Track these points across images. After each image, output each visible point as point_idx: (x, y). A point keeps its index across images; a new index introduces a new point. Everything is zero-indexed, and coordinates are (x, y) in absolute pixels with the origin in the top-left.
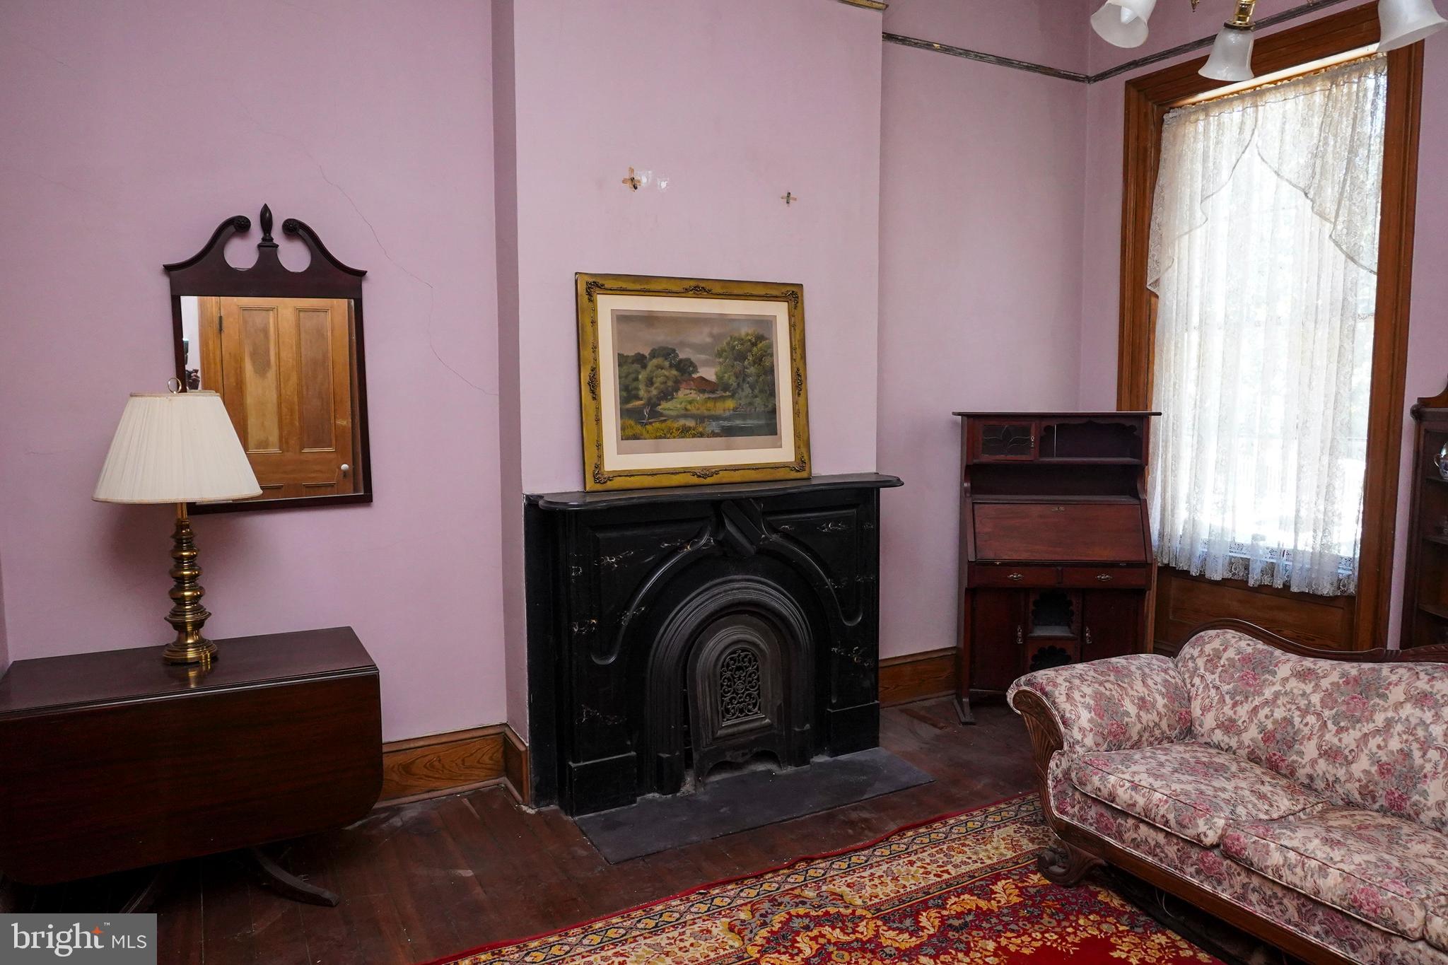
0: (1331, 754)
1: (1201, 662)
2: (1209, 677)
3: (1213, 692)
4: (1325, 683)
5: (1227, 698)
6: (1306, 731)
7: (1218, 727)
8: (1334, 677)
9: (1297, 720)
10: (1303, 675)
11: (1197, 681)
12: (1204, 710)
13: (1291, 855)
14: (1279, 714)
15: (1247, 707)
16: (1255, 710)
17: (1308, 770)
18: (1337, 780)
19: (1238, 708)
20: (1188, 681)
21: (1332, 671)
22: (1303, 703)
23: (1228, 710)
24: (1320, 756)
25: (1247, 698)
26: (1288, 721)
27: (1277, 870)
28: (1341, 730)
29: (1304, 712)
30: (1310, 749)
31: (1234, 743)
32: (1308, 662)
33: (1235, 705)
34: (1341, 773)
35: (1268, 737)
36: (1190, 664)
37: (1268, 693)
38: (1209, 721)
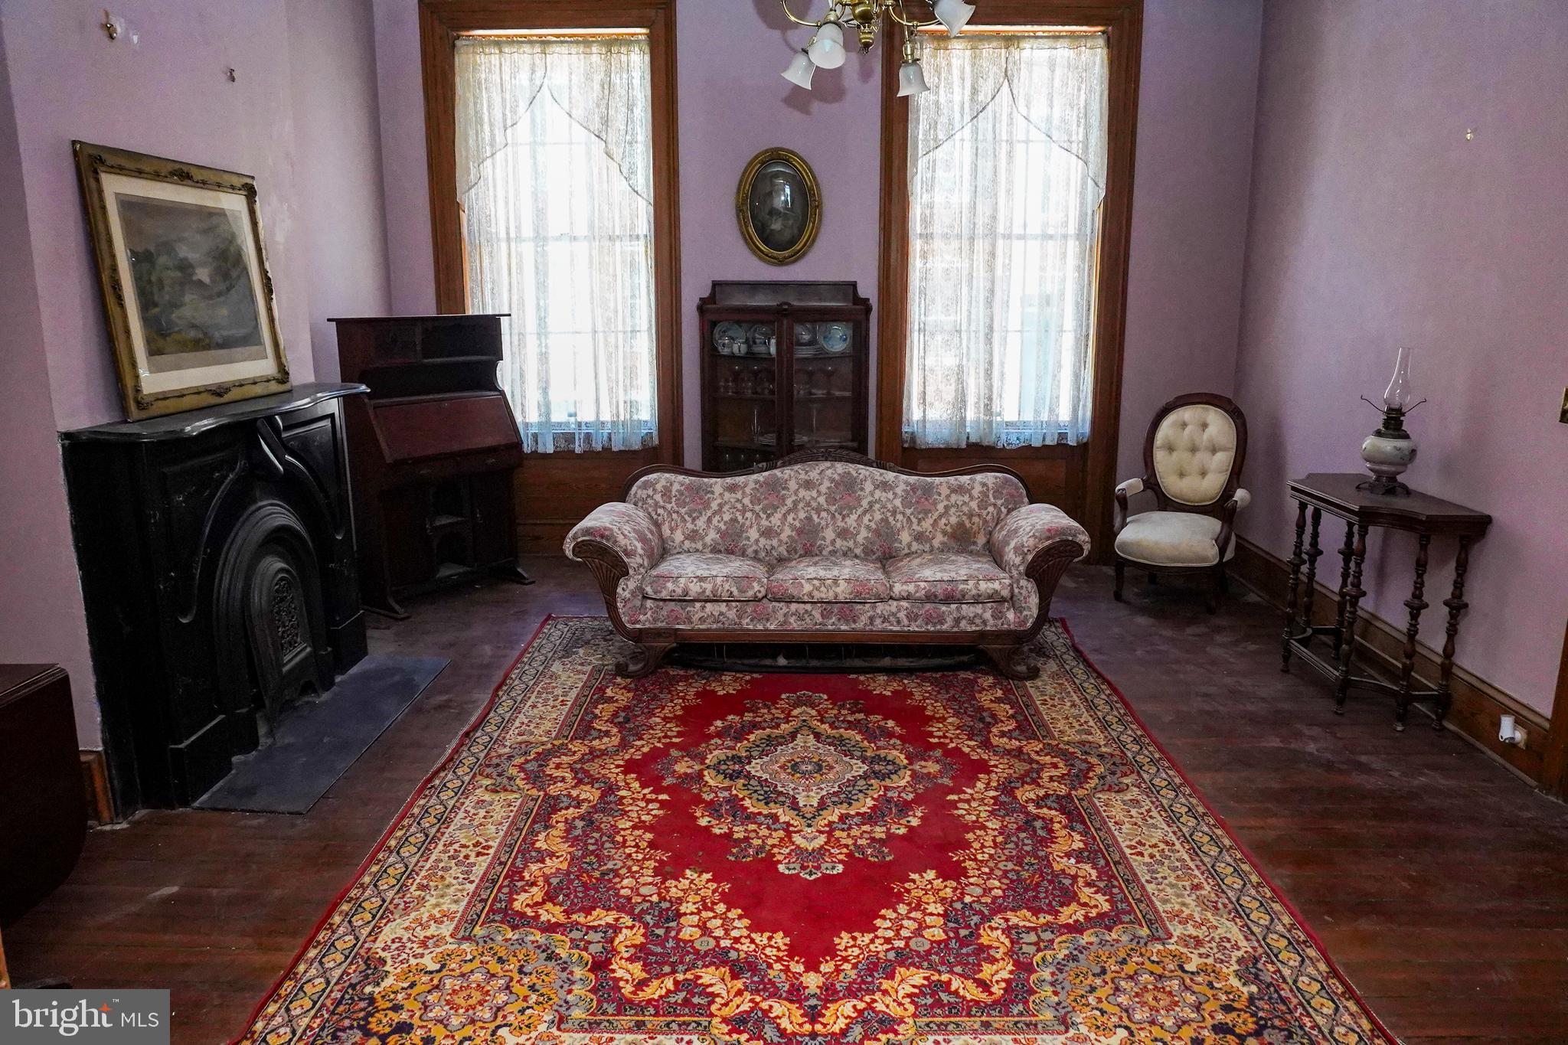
0: (767, 533)
1: (658, 497)
2: (669, 506)
3: (675, 516)
4: (748, 490)
5: (686, 517)
6: (748, 523)
7: (686, 538)
8: (752, 485)
9: (740, 518)
10: (732, 489)
11: (660, 511)
12: (672, 530)
13: (816, 582)
14: (727, 517)
15: (703, 519)
16: (709, 520)
17: (755, 547)
18: (773, 548)
19: (697, 522)
20: (653, 514)
21: (750, 481)
22: (739, 506)
23: (690, 526)
24: (761, 536)
25: (701, 514)
26: (734, 520)
27: (810, 594)
28: (768, 516)
29: (743, 512)
30: (753, 534)
31: (699, 546)
32: (729, 480)
33: (694, 520)
34: (775, 542)
35: (723, 535)
36: (650, 501)
37: (714, 506)
38: (678, 536)
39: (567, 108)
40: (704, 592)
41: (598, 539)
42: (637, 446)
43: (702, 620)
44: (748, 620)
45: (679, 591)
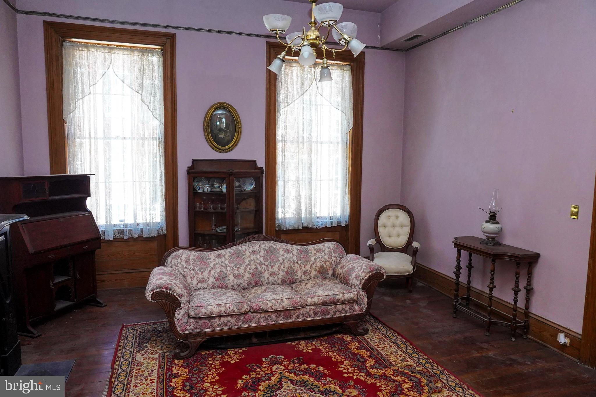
0: (237, 277)
1: (183, 263)
2: (189, 267)
3: (192, 272)
4: (227, 257)
5: (198, 272)
6: (228, 272)
7: (199, 282)
8: (228, 254)
9: (224, 270)
10: (219, 256)
11: (185, 270)
12: (191, 278)
13: (273, 301)
14: (218, 270)
15: (207, 272)
16: (210, 272)
17: (232, 284)
18: (241, 283)
19: (204, 274)
20: (182, 271)
21: (227, 252)
22: (223, 265)
23: (200, 276)
24: (235, 278)
25: (205, 269)
26: (221, 272)
27: (271, 308)
28: (238, 268)
29: (226, 267)
30: (231, 278)
31: (206, 286)
32: (217, 253)
33: (202, 273)
34: (242, 281)
35: (217, 279)
36: (179, 265)
37: (212, 265)
38: (195, 282)
39: (122, 78)
40: (221, 312)
41: (165, 290)
42: (155, 234)
43: (219, 325)
44: (241, 323)
45: (208, 313)
